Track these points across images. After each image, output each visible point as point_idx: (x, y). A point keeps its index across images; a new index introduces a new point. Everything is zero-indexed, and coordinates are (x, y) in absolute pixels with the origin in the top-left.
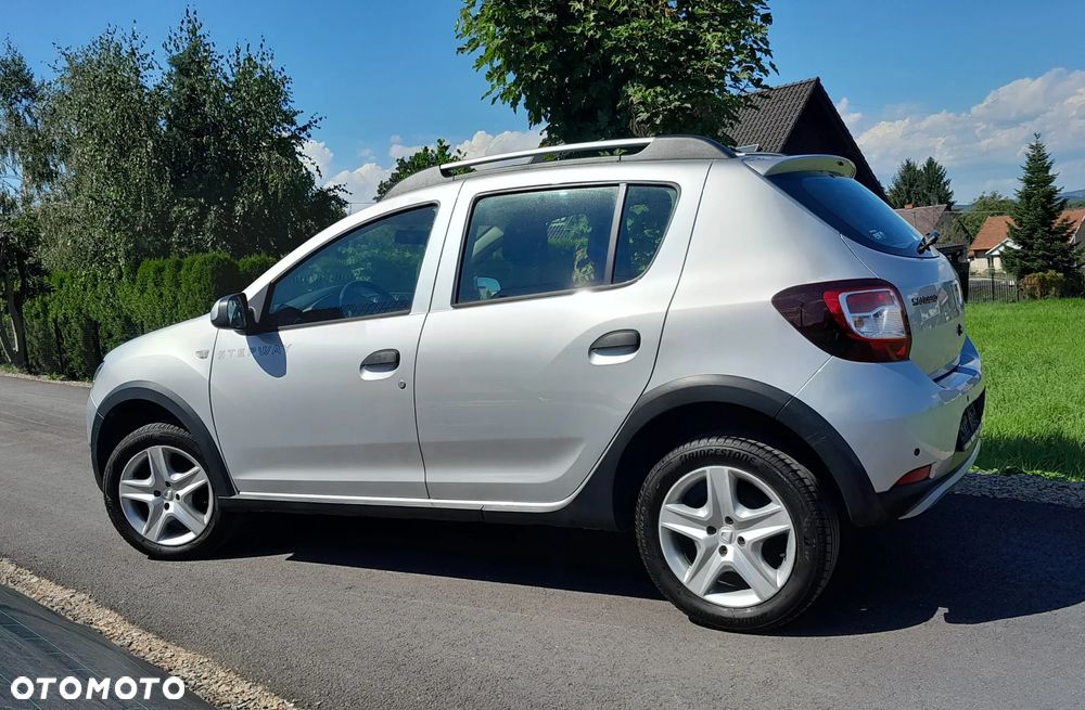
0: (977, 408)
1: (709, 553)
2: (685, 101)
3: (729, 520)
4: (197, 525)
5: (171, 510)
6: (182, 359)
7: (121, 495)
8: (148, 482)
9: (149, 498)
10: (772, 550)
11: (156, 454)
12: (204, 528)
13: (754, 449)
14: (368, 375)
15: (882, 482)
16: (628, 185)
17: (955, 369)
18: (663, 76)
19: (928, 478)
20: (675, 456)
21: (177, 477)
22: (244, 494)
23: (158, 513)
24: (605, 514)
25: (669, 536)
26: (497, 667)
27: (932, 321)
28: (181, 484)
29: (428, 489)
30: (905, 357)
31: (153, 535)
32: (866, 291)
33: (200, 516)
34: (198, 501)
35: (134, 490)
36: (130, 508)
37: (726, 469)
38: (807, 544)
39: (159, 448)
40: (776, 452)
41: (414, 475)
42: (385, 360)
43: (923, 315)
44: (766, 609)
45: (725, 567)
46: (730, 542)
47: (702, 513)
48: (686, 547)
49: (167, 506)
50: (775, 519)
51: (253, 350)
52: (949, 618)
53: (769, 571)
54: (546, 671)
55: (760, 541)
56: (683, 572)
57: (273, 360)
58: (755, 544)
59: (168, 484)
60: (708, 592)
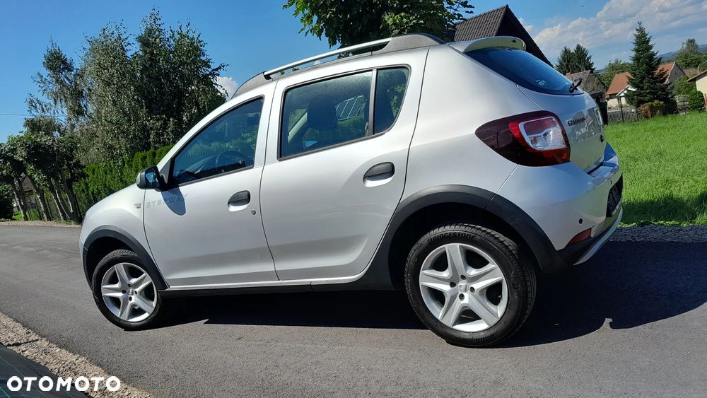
0: (618, 187)
1: (453, 299)
2: (420, 19)
3: (463, 277)
4: (150, 307)
5: (133, 301)
6: (127, 210)
7: (103, 294)
8: (117, 286)
9: (119, 295)
10: (492, 294)
11: (120, 268)
12: (153, 309)
13: (474, 231)
14: (233, 209)
15: (559, 243)
16: (378, 70)
17: (601, 164)
18: (405, 6)
19: (590, 237)
20: (424, 239)
21: (134, 280)
22: (173, 288)
23: (126, 303)
24: (386, 280)
25: (427, 291)
26: (325, 386)
27: (583, 136)
28: (137, 285)
29: (277, 275)
30: (567, 160)
31: (125, 317)
32: (536, 120)
33: (151, 302)
34: (148, 294)
35: (111, 291)
36: (109, 301)
37: (458, 245)
38: (515, 288)
39: (121, 265)
40: (489, 231)
41: (268, 267)
42: (241, 198)
43: (577, 133)
44: (492, 332)
45: (464, 307)
46: (466, 291)
47: (446, 274)
48: (438, 296)
49: (131, 299)
50: (493, 274)
51: (165, 200)
52: (613, 326)
53: (492, 307)
54: (355, 385)
55: (485, 288)
56: (438, 312)
57: (178, 206)
58: (481, 291)
59: (129, 286)
60: (455, 324)
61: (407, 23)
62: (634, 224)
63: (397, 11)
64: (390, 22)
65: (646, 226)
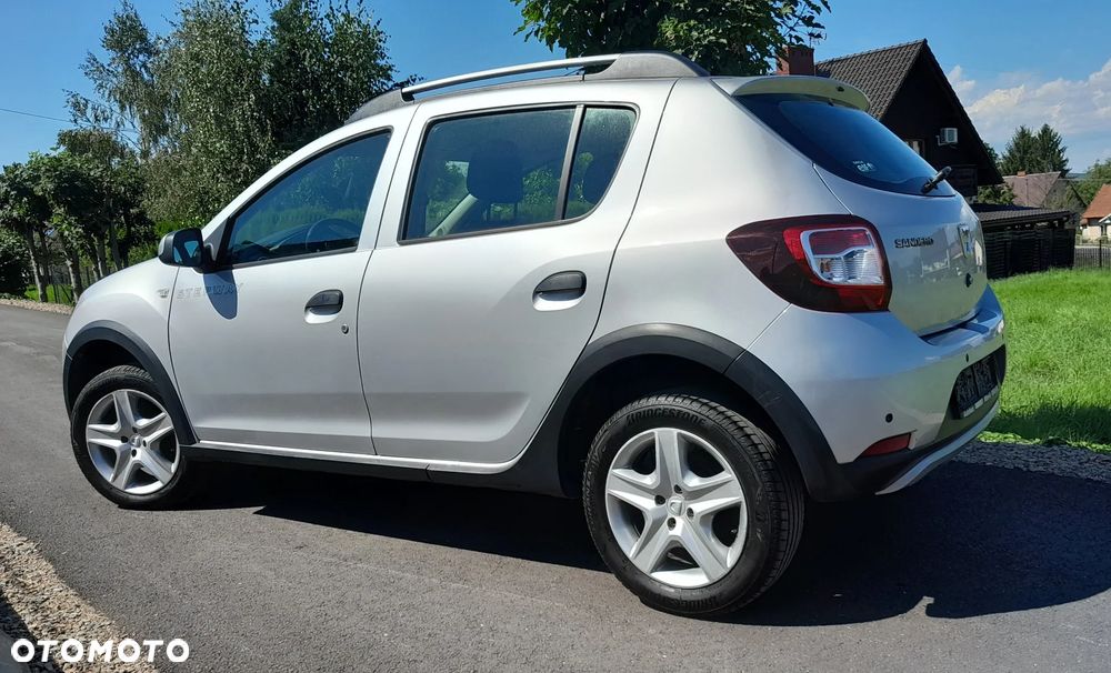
1: (657, 524)
2: (722, 36)
3: (678, 489)
4: (164, 473)
5: (138, 457)
6: (144, 297)
7: (90, 439)
8: (113, 428)
9: (116, 444)
10: (723, 524)
11: (122, 397)
12: (170, 477)
13: (704, 410)
14: (312, 318)
15: (845, 453)
16: (586, 107)
17: (963, 325)
18: (700, 10)
19: (907, 448)
20: (622, 415)
21: (143, 422)
22: (205, 443)
23: (125, 459)
24: (550, 481)
25: (617, 506)
26: (406, 647)
27: (938, 274)
28: (148, 430)
29: (375, 445)
30: (884, 307)
31: (120, 483)
32: (835, 231)
33: (168, 464)
34: (164, 448)
35: (102, 435)
36: (98, 452)
37: (675, 431)
38: (759, 520)
39: (125, 392)
40: (730, 413)
41: (359, 429)
42: (328, 302)
43: (925, 268)
44: (714, 592)
45: (672, 541)
46: (679, 514)
47: (649, 480)
48: (634, 517)
49: (134, 453)
50: (727, 490)
51: (208, 289)
53: (720, 548)
54: (457, 654)
55: (711, 513)
56: (628, 544)
57: (225, 300)
58: (704, 517)
59: (135, 430)
60: (655, 569)
61: (698, 39)
62: (1037, 440)
63: (684, 16)
64: (670, 34)
65: (1055, 448)
